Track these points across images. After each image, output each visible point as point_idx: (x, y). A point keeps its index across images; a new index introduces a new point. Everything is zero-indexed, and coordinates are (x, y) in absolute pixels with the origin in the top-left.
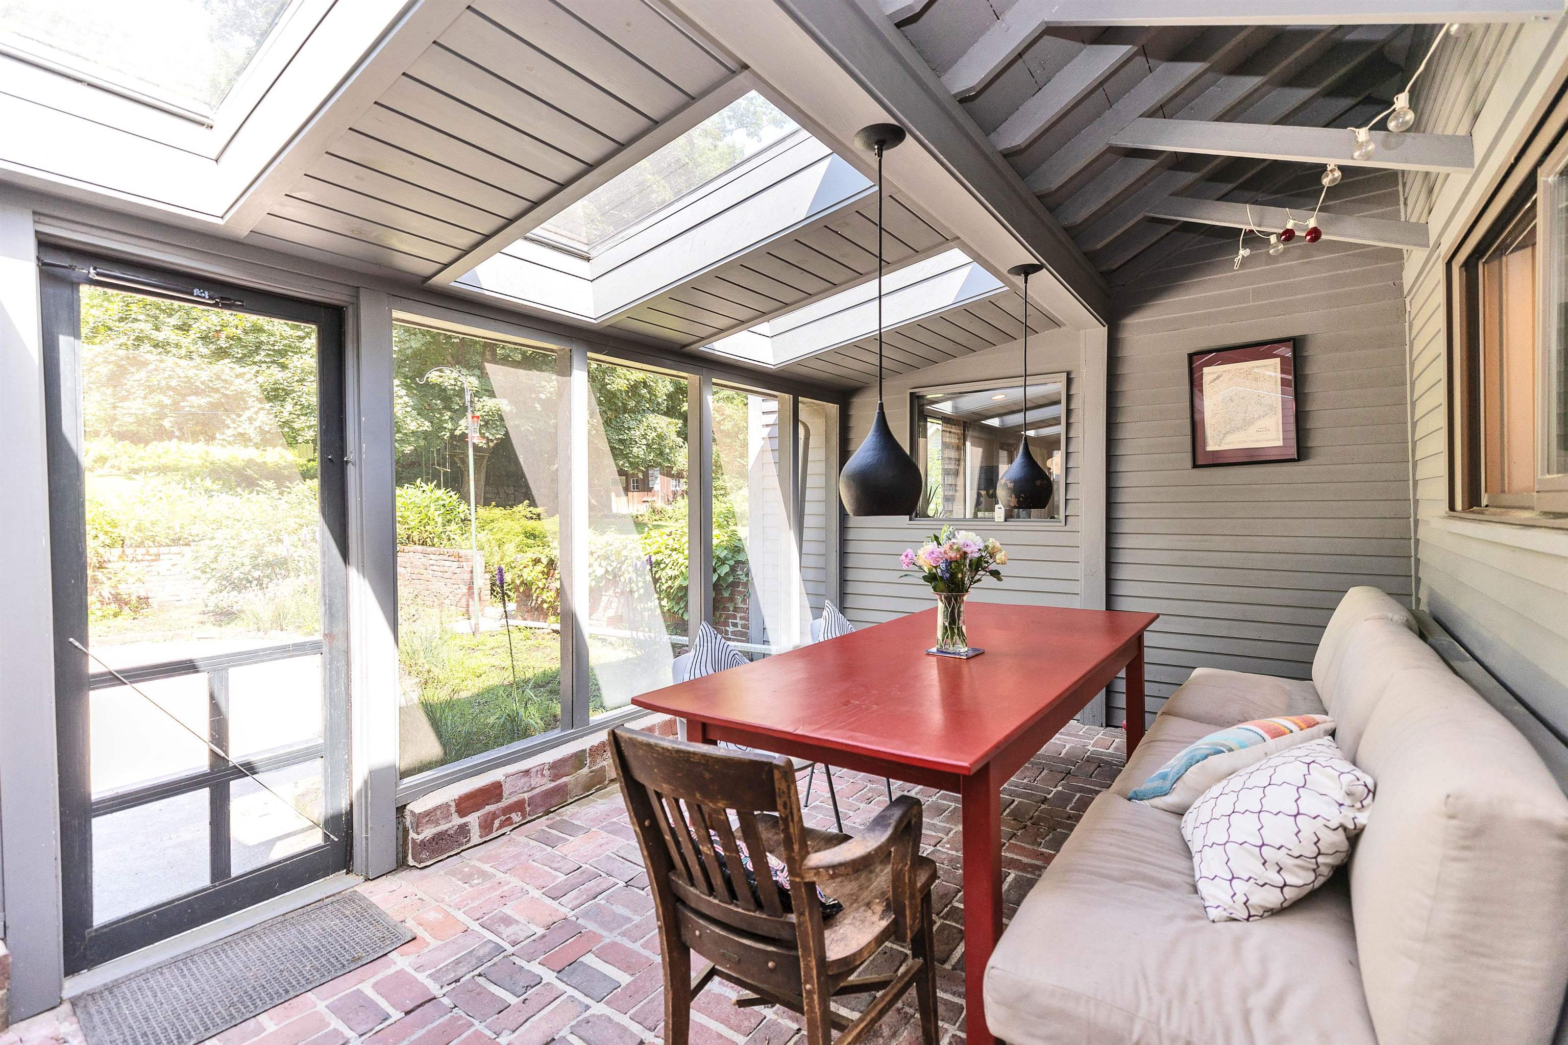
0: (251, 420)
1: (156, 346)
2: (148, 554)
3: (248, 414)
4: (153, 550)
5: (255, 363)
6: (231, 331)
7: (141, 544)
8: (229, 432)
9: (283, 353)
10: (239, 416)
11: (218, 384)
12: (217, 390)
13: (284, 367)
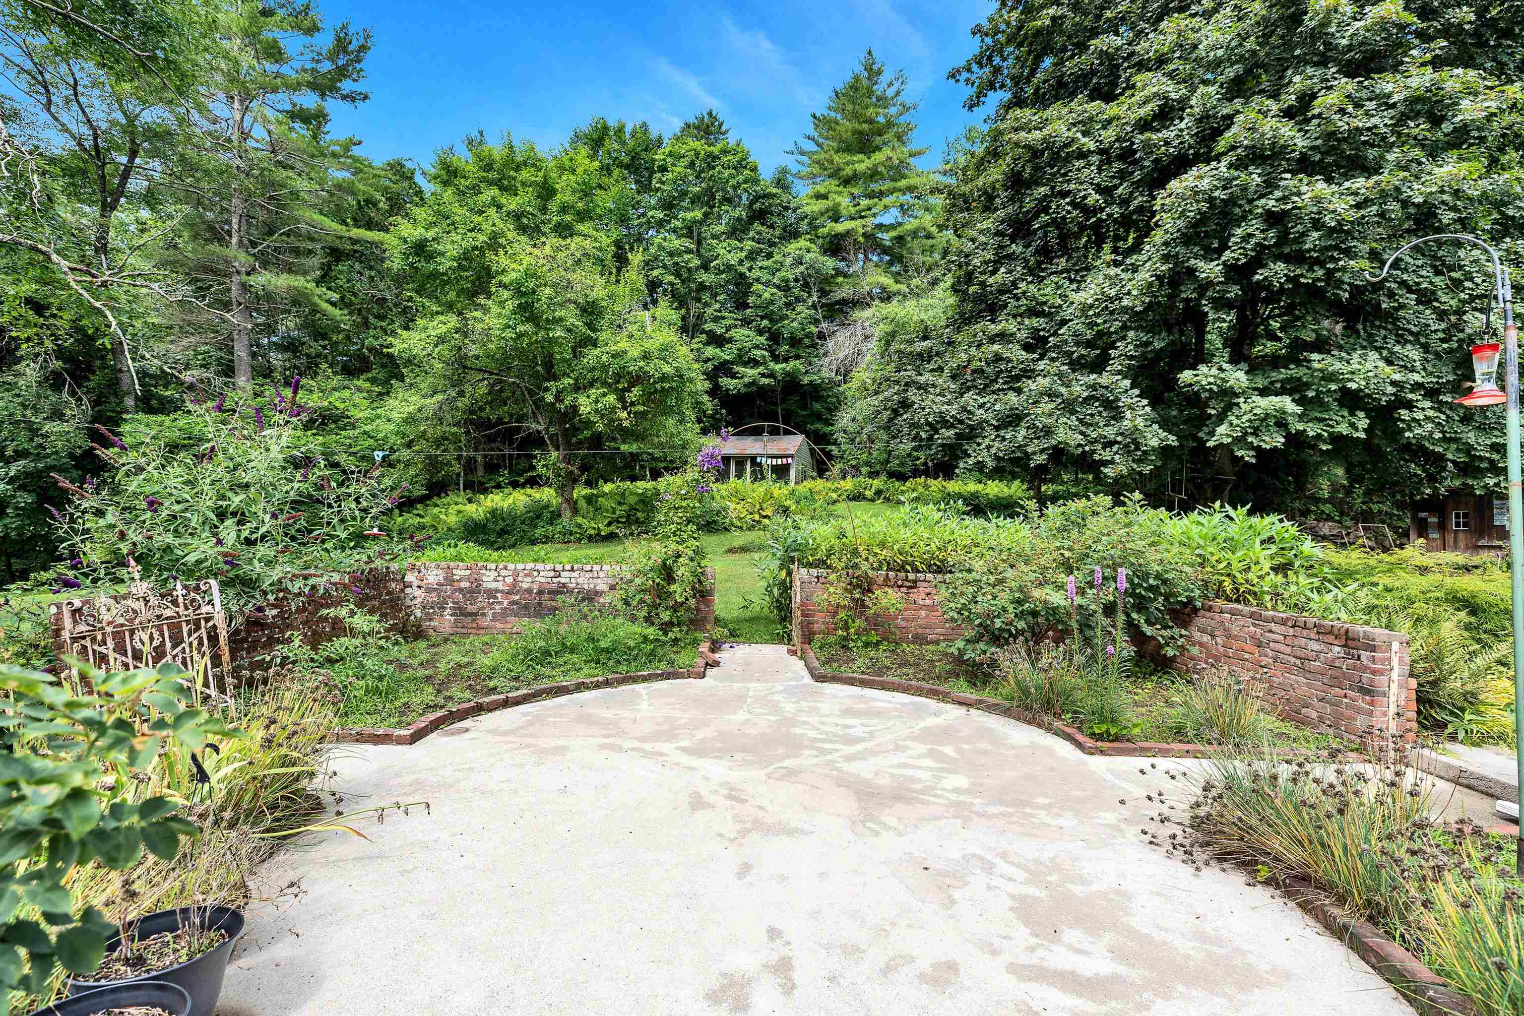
0: (989, 447)
1: (919, 389)
2: (907, 579)
3: (987, 442)
4: (911, 576)
5: (994, 392)
6: (976, 364)
7: (902, 568)
8: (971, 461)
9: (1018, 378)
10: (979, 444)
11: (964, 416)
12: (961, 422)
13: (1019, 391)
